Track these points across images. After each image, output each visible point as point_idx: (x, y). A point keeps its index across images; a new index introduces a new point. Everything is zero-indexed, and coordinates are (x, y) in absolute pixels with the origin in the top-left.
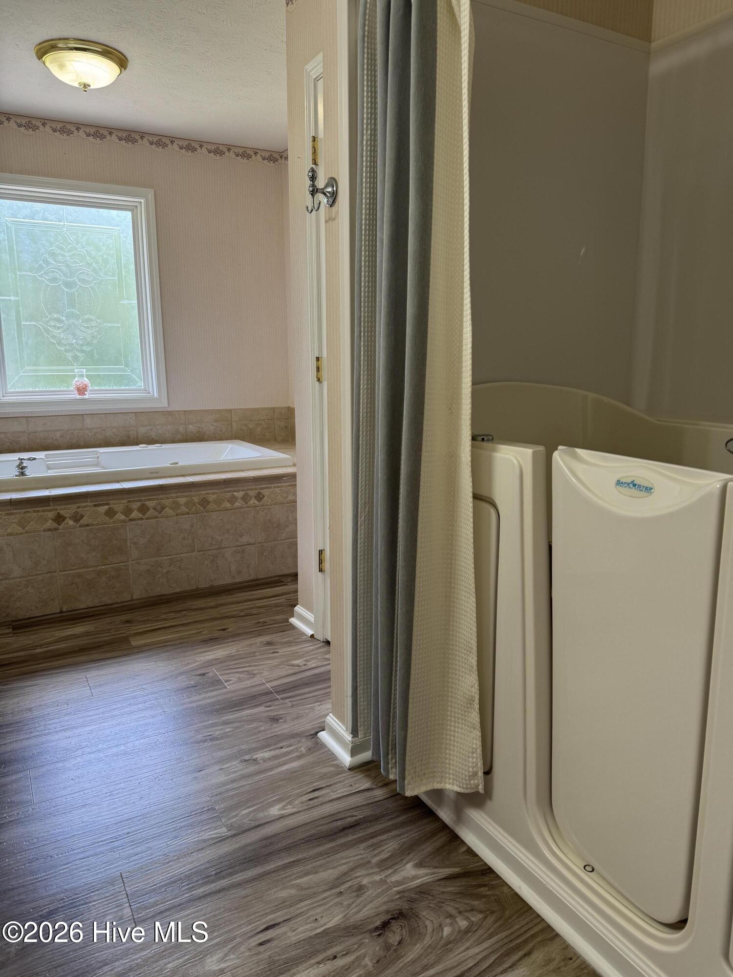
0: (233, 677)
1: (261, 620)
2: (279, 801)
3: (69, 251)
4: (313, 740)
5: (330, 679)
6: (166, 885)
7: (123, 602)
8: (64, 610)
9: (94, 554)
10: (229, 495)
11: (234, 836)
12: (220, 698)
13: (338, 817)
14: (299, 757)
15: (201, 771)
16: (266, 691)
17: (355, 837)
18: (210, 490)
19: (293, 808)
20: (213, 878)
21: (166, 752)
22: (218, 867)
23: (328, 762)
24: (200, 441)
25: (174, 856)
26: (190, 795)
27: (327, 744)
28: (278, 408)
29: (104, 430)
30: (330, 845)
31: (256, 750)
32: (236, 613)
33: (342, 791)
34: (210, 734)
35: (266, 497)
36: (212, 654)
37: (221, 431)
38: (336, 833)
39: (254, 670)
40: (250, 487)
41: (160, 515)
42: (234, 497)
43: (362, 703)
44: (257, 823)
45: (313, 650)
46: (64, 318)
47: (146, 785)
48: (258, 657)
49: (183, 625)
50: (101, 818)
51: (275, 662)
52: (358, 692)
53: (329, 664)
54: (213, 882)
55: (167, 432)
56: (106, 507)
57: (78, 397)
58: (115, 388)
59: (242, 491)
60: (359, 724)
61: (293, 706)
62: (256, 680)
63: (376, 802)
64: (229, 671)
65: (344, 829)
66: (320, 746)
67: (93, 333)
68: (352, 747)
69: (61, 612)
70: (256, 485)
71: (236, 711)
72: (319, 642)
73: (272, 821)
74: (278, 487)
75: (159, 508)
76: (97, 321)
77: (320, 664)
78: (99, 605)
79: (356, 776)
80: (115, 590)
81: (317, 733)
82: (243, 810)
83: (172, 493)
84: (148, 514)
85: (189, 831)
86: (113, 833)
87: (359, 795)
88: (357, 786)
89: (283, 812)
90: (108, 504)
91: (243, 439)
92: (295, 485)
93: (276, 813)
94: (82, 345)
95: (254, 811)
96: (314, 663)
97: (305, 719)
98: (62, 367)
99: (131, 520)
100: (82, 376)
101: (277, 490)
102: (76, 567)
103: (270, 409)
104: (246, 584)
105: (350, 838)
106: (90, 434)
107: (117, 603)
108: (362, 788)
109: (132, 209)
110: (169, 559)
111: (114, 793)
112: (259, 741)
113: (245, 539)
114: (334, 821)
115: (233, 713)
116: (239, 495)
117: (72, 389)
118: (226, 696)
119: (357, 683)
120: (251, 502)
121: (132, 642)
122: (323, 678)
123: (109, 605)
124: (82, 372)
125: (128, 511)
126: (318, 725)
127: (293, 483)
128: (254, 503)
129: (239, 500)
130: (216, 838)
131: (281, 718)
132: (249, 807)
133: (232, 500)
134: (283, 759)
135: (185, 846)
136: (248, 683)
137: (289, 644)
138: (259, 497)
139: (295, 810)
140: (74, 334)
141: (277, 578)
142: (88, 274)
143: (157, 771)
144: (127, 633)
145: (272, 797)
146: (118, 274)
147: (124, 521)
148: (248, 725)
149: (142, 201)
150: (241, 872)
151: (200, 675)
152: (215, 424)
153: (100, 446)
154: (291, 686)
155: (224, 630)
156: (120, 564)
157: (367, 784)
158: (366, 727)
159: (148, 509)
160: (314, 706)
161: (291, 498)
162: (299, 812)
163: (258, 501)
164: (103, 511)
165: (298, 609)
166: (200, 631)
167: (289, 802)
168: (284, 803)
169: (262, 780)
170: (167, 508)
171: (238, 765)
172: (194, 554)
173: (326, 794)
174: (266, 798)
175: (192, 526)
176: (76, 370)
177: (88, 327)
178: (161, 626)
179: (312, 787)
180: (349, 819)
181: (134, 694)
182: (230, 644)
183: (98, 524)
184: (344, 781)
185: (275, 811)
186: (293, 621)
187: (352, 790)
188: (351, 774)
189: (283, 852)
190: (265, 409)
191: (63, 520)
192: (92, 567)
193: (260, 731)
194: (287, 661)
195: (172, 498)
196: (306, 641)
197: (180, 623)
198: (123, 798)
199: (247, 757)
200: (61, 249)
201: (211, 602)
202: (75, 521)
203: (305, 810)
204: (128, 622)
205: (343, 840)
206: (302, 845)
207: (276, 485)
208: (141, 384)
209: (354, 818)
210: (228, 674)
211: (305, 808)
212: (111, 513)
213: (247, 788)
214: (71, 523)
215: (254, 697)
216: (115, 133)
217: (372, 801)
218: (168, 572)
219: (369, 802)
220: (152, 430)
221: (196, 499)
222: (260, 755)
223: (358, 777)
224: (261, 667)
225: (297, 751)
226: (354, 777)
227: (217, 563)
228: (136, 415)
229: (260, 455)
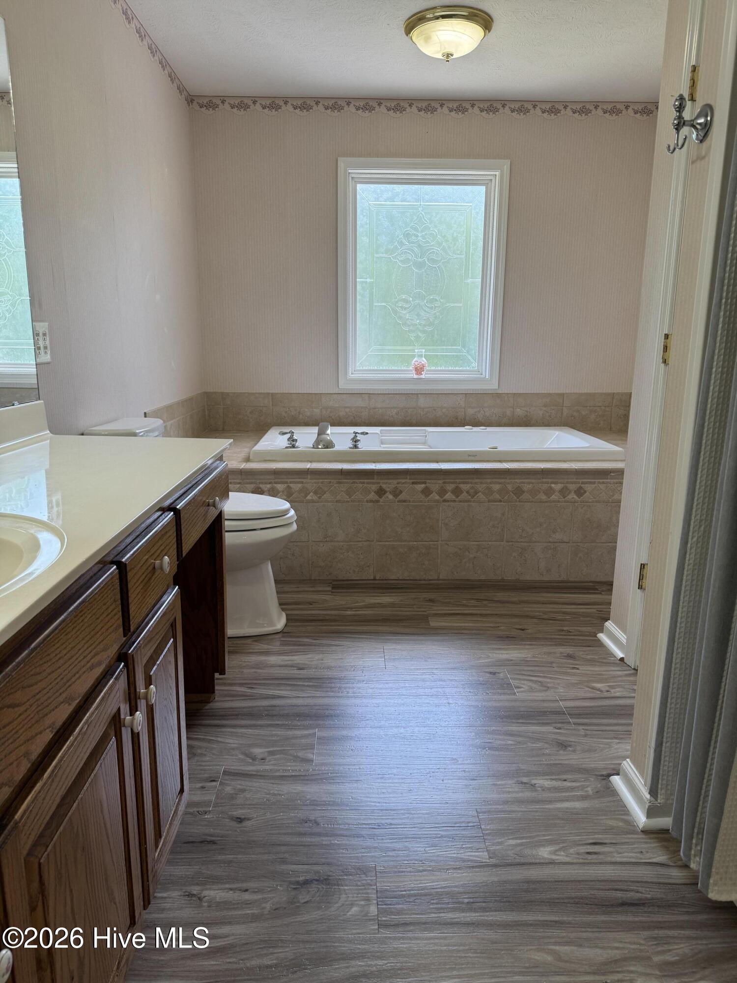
0: (524, 684)
1: (565, 629)
2: (551, 842)
3: (422, 231)
4: (604, 782)
5: (632, 715)
6: (415, 896)
7: (430, 580)
8: (377, 578)
9: (408, 529)
10: (545, 486)
11: (495, 866)
12: (507, 704)
13: (619, 887)
14: (584, 798)
15: (474, 779)
16: (558, 710)
17: (636, 919)
18: (527, 479)
19: (567, 856)
20: (464, 906)
21: (442, 748)
22: (471, 895)
23: (618, 815)
24: (527, 426)
25: (430, 866)
26: (457, 804)
27: (619, 792)
28: (618, 394)
29: (435, 410)
30: (603, 918)
31: (537, 774)
32: (537, 614)
33: (629, 856)
34: (490, 741)
35: (587, 493)
36: (507, 654)
37: (550, 416)
38: (612, 905)
39: (548, 683)
40: (569, 480)
41: (472, 500)
42: (551, 488)
43: (666, 763)
44: (522, 860)
45: (620, 676)
46: (411, 299)
47: (417, 778)
48: (556, 669)
49: (481, 615)
50: (369, 799)
51: (573, 679)
52: (663, 749)
53: (634, 697)
54: (463, 911)
55: (494, 416)
56: (423, 485)
57: (416, 376)
58: (450, 368)
59: (561, 483)
60: (660, 786)
61: (585, 736)
62: (549, 695)
63: (670, 884)
64: (521, 677)
65: (623, 904)
66: (613, 792)
67: (435, 314)
68: (649, 806)
69: (375, 579)
70: (577, 479)
71: (522, 723)
72: (628, 668)
73: (539, 863)
74: (603, 483)
75: (472, 491)
76: (440, 302)
77: (626, 694)
78: (408, 578)
79: (650, 843)
80: (424, 567)
81: (610, 775)
82: (509, 839)
83: (486, 478)
84: (461, 497)
85: (450, 844)
86: (377, 819)
87: (650, 868)
88: (648, 855)
89: (554, 857)
90: (425, 483)
91: (574, 427)
92: (621, 483)
93: (546, 856)
94: (425, 326)
95: (521, 845)
96: (619, 692)
97: (596, 755)
98: (404, 348)
99: (445, 501)
100: (421, 356)
101: (602, 486)
102: (392, 539)
103: (609, 394)
104: (555, 584)
105: (630, 918)
106: (422, 413)
107: (424, 580)
108: (654, 860)
109: (487, 183)
110: (477, 545)
111: (385, 776)
112: (541, 764)
113: (558, 536)
114: (613, 889)
115: (518, 725)
116: (557, 487)
117: (411, 368)
118: (513, 704)
119: (663, 738)
120: (570, 497)
121: (431, 623)
122: (626, 712)
123: (416, 580)
124: (422, 352)
125: (442, 492)
126: (612, 766)
127: (620, 480)
128: (573, 498)
129: (557, 493)
130: (476, 861)
131: (570, 746)
132: (516, 838)
133: (549, 492)
134: (564, 794)
135: (442, 859)
136: (540, 696)
137: (592, 662)
138: (580, 492)
139: (567, 859)
140: (418, 315)
141: (591, 584)
142: (437, 254)
143: (431, 766)
144: (428, 612)
145: (544, 835)
146: (466, 253)
147: (438, 501)
148: (532, 743)
149: (497, 173)
150: (496, 911)
151: (491, 673)
152: (545, 409)
153: (429, 425)
154: (588, 712)
155: (523, 630)
156: (431, 543)
157: (661, 858)
158: (669, 792)
159: (462, 492)
160: (611, 743)
161: (616, 497)
162: (572, 864)
163: (578, 496)
164: (420, 489)
165: (609, 624)
166: (497, 625)
167: (564, 847)
168: (557, 847)
169: (537, 811)
170: (480, 493)
171: (514, 785)
172: (502, 543)
173: (609, 852)
174: (538, 833)
175: (503, 514)
176: (416, 350)
177: (431, 308)
178: (460, 612)
179: (593, 839)
180: (632, 894)
181: (424, 677)
182: (527, 647)
183: (414, 501)
184: (633, 843)
185: (545, 853)
186: (602, 636)
187: (641, 859)
188: (643, 838)
189: (546, 906)
190: (602, 394)
191: (384, 494)
192: (405, 541)
193: (544, 754)
194: (588, 681)
195: (486, 483)
196: (614, 664)
197: (478, 612)
198: (392, 785)
199: (525, 780)
200: (416, 229)
201: (514, 596)
202: (394, 496)
203: (580, 863)
204: (431, 601)
205: (621, 918)
206: (569, 905)
207: (601, 481)
208: (475, 365)
209: (639, 895)
210: (520, 679)
211: (581, 861)
212: (427, 492)
213: (519, 815)
214: (391, 497)
215: (543, 713)
216: (478, 104)
217: (667, 881)
218: (475, 557)
219: (662, 880)
220: (479, 412)
221: (510, 487)
222: (540, 782)
223: (652, 845)
224: (559, 681)
225: (582, 790)
226: (646, 843)
227: (525, 557)
228: (466, 396)
229: (587, 445)
